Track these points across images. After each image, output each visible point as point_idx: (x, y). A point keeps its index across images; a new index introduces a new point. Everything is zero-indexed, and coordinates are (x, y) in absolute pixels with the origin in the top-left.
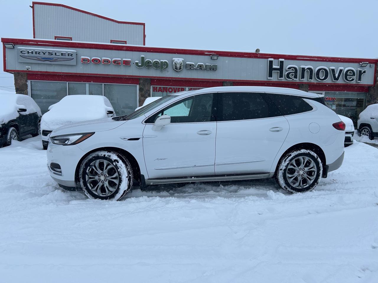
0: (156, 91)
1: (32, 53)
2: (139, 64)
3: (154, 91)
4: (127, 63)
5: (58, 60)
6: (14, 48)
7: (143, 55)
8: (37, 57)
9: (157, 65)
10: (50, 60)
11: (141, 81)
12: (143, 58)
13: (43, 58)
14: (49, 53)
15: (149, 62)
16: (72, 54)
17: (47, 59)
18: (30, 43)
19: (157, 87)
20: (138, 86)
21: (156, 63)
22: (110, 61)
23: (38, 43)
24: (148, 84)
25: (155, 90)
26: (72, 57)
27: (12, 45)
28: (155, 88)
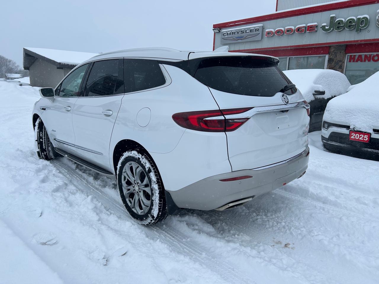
0: (354, 61)
1: (230, 34)
2: (327, 28)
3: (350, 61)
4: (311, 29)
5: (248, 37)
6: (219, 32)
7: (333, 14)
8: (233, 37)
9: (351, 25)
10: (241, 38)
11: (332, 50)
12: (332, 18)
13: (237, 38)
14: (241, 32)
15: (340, 22)
16: (258, 29)
17: (239, 38)
18: (231, 24)
19: (355, 56)
20: (327, 57)
21: (351, 21)
22: (292, 30)
23: (236, 24)
24: (341, 52)
25: (352, 60)
26: (258, 32)
27: (217, 30)
28: (353, 57)
